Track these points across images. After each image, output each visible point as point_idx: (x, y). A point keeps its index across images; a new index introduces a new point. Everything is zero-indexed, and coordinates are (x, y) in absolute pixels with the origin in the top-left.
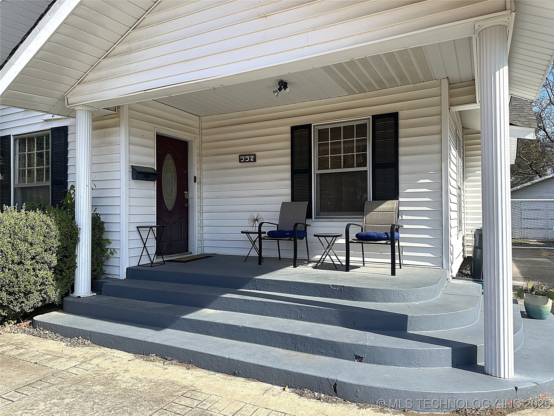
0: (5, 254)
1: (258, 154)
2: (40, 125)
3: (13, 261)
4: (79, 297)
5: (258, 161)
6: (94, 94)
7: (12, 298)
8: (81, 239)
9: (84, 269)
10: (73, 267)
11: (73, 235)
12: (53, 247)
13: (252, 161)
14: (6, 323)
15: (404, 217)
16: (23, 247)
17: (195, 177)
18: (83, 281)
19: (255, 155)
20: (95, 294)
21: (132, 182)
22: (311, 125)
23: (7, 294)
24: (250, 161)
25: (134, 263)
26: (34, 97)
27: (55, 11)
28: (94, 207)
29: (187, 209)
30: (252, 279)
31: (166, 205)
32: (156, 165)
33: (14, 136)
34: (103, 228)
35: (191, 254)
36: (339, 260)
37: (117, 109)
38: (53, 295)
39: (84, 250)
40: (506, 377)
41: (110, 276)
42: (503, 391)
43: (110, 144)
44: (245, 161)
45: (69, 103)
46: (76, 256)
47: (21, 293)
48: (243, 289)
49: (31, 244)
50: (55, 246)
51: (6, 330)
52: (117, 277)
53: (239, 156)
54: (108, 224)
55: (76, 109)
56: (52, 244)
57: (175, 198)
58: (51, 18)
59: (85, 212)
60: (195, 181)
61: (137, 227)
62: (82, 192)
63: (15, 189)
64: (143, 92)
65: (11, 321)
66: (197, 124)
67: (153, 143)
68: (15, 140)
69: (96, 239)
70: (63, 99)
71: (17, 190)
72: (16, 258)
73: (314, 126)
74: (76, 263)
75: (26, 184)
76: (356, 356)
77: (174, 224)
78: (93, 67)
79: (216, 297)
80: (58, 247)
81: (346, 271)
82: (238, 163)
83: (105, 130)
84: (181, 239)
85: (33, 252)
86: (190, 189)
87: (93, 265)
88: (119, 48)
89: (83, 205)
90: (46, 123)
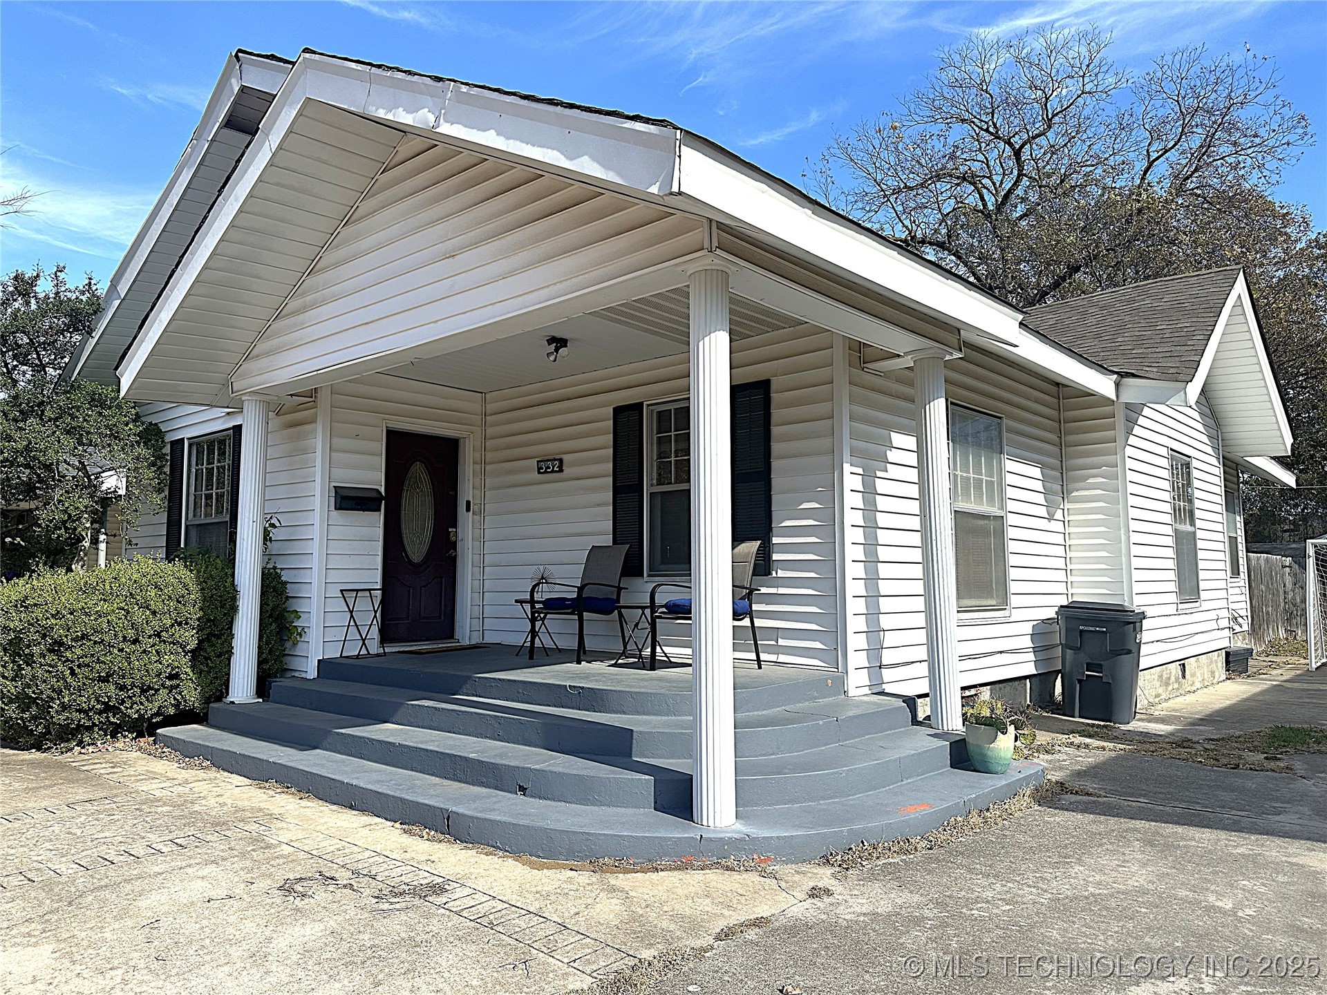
0: (113, 627)
1: (566, 458)
2: (221, 421)
3: (124, 638)
4: (233, 703)
5: (567, 471)
6: (263, 376)
7: (123, 694)
8: (240, 608)
9: (243, 658)
10: (227, 654)
11: (226, 600)
12: (191, 619)
13: (556, 471)
14: (119, 735)
15: (781, 573)
16: (139, 615)
17: (468, 503)
18: (241, 676)
19: (561, 461)
20: (261, 700)
21: (335, 513)
22: (642, 404)
23: (116, 688)
24: (553, 471)
25: (333, 653)
26: (180, 385)
27: (187, 264)
28: (267, 555)
29: (453, 560)
30: (470, 677)
31: (409, 552)
32: (383, 484)
33: (189, 439)
34: (284, 591)
35: (458, 642)
36: (665, 654)
37: (313, 394)
38: (191, 695)
39: (244, 627)
40: (711, 824)
41: (296, 674)
42: (674, 838)
43: (305, 451)
44: (546, 472)
45: (235, 389)
46: (232, 636)
47: (136, 687)
48: (460, 695)
49: (154, 613)
50: (195, 617)
51: (117, 745)
52: (304, 675)
53: (538, 462)
54: (292, 585)
55: (243, 399)
56: (190, 614)
57: (428, 540)
58: (183, 274)
59: (248, 563)
60: (468, 509)
61: (342, 591)
62: (246, 531)
63: (187, 527)
64: (315, 373)
65: (127, 733)
66: (477, 407)
67: (382, 447)
68: (190, 446)
69: (269, 608)
70: (227, 384)
71: (190, 528)
72: (131, 633)
73: (648, 405)
74: (233, 648)
75: (203, 520)
76: (520, 786)
77: (424, 586)
78: (262, 334)
79: (402, 704)
80: (199, 619)
81: (651, 670)
82: (535, 476)
83: (300, 427)
84: (440, 614)
85: (157, 626)
86: (460, 524)
87: (260, 653)
88: (294, 304)
89: (247, 552)
90: (228, 417)
